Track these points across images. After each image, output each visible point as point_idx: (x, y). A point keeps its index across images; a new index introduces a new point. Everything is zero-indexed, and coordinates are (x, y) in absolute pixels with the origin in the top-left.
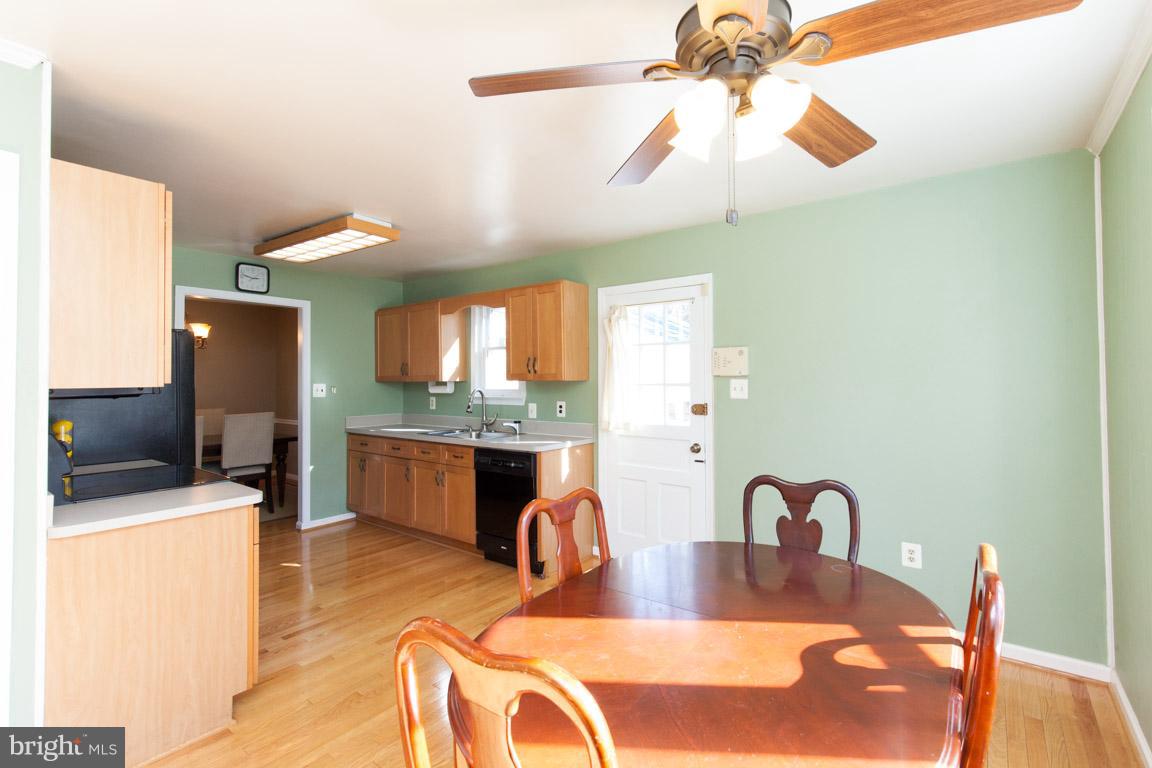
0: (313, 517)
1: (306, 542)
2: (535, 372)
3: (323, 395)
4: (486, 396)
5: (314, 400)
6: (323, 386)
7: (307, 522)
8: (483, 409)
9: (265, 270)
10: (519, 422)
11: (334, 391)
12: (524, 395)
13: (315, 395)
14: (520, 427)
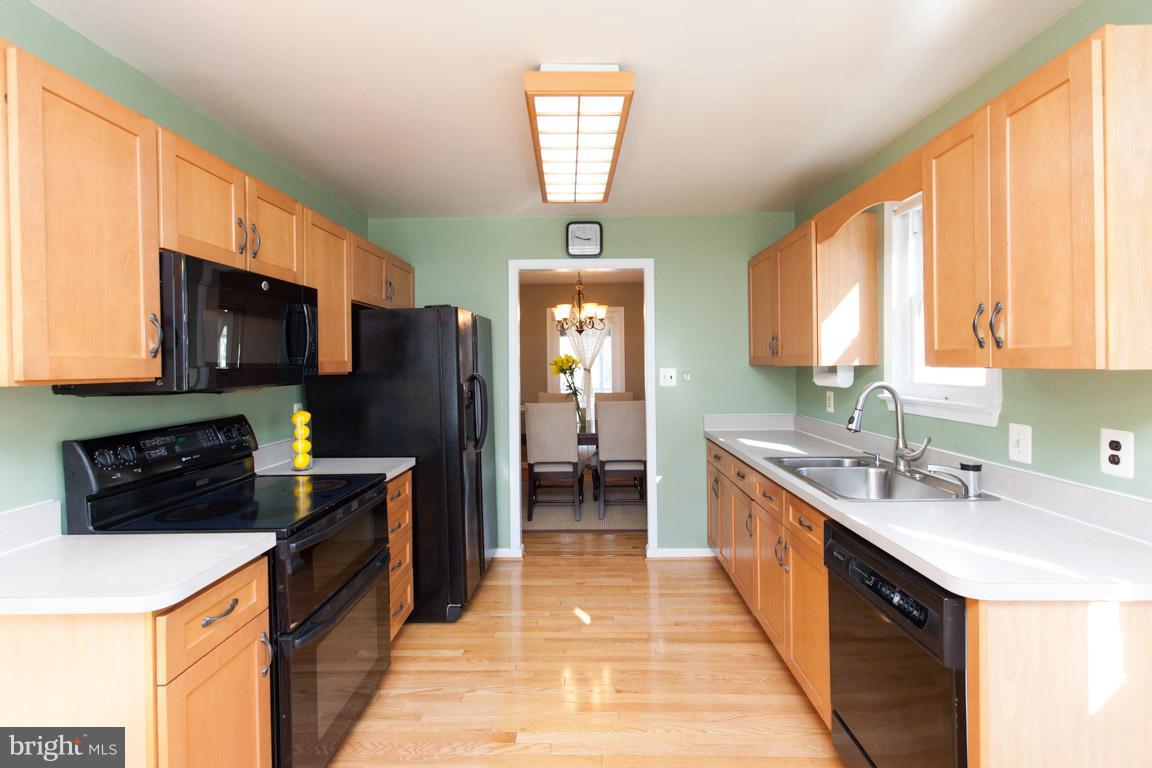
0: (661, 544)
1: (654, 579)
2: (998, 344)
3: (673, 383)
4: (901, 396)
5: (659, 389)
6: (673, 372)
7: (653, 550)
8: (900, 421)
9: (597, 227)
10: (977, 468)
11: (688, 377)
12: (997, 400)
13: (662, 384)
14: (980, 481)
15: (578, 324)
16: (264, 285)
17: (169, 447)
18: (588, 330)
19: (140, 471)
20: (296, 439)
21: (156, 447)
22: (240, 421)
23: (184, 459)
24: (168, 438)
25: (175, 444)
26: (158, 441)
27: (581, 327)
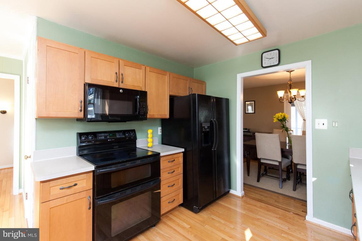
3: (325, 127)
5: (315, 130)
6: (324, 121)
9: (277, 51)
11: (336, 124)
15: (289, 100)
16: (121, 91)
17: (105, 137)
18: (296, 102)
19: (93, 142)
20: (148, 138)
21: (102, 136)
22: (134, 131)
23: (109, 140)
24: (106, 134)
25: (108, 136)
26: (103, 134)
27: (291, 100)
